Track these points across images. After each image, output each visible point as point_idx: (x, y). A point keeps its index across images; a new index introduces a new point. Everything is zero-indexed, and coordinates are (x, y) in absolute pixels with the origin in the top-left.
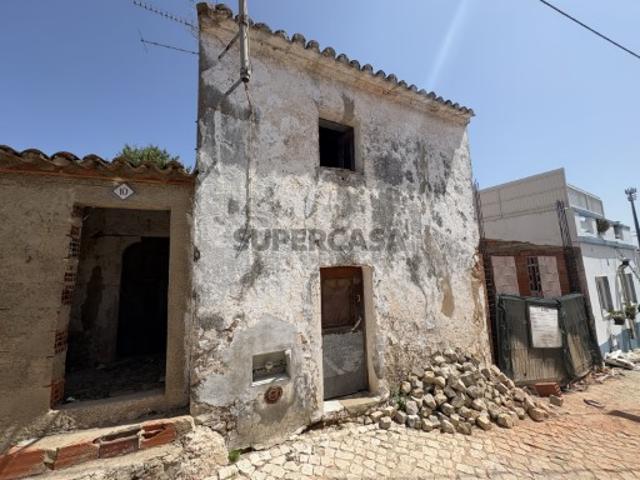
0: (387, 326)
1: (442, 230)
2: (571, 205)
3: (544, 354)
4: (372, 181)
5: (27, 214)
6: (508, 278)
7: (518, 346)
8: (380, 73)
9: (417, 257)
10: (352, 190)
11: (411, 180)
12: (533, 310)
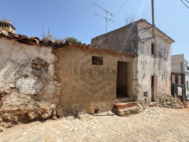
0: (159, 88)
1: (166, 68)
2: (184, 64)
3: (179, 97)
4: (158, 57)
5: (112, 62)
6: (174, 80)
7: (175, 95)
8: (163, 33)
9: (163, 74)
10: (155, 59)
11: (163, 57)
12: (178, 87)
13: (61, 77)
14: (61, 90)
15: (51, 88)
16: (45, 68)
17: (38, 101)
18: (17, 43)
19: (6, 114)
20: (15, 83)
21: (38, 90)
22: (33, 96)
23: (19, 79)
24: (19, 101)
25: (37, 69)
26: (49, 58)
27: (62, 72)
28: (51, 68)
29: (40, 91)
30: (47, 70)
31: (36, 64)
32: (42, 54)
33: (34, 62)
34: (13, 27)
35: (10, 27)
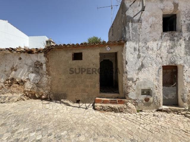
4: (185, 34)
10: (176, 38)
13: (51, 72)
14: (51, 81)
15: (45, 79)
16: (41, 67)
17: (39, 87)
18: (28, 54)
19: (26, 92)
20: (28, 76)
21: (38, 81)
22: (36, 84)
23: (30, 74)
24: (30, 86)
25: (37, 68)
26: (42, 60)
27: (51, 69)
28: (44, 66)
29: (39, 81)
30: (42, 68)
31: (37, 65)
32: (39, 58)
33: (36, 64)
34: (53, 42)
35: (52, 43)
